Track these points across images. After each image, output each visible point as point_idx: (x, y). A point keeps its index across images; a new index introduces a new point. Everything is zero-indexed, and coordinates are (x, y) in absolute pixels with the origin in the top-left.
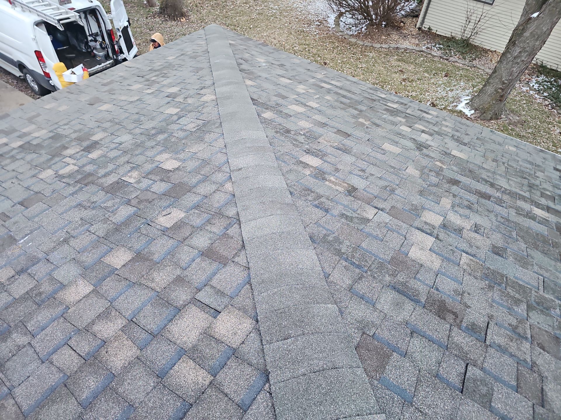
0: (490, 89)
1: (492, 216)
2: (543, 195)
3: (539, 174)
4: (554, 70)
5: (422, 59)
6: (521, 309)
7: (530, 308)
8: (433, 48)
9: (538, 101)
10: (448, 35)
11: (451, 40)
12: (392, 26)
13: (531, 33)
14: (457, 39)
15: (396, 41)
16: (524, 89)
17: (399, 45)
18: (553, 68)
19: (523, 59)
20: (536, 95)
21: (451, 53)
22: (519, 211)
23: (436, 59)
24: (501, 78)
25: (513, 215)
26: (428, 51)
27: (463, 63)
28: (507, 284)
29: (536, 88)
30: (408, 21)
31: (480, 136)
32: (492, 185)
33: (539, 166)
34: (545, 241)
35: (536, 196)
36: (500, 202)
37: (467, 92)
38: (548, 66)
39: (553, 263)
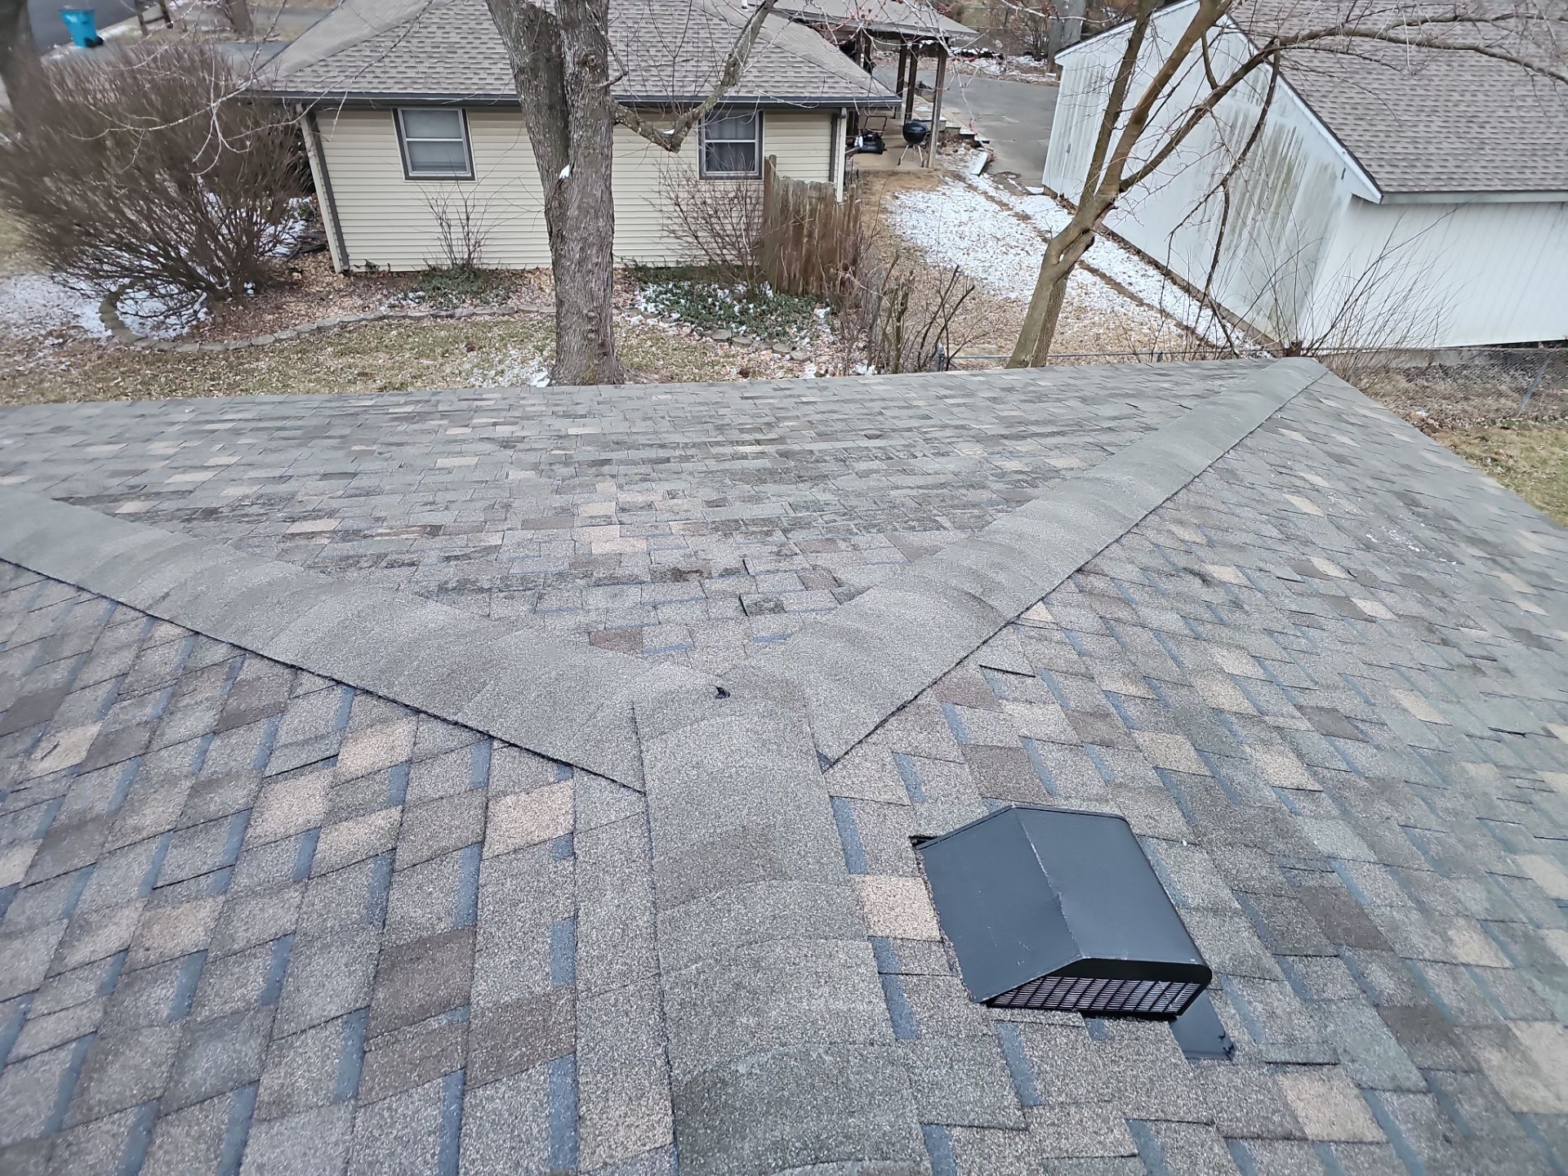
0: (573, 341)
1: (683, 476)
2: (742, 431)
3: (722, 411)
4: (662, 268)
5: (394, 332)
6: (778, 536)
7: (785, 531)
8: (404, 303)
9: (671, 333)
10: (421, 266)
11: (432, 273)
12: (273, 287)
13: (579, 207)
14: (445, 268)
15: (306, 315)
16: (635, 320)
17: (319, 322)
18: (660, 265)
19: (595, 260)
20: (661, 324)
21: (450, 301)
22: (718, 458)
23: (426, 323)
24: (580, 312)
25: (713, 465)
26: (397, 312)
27: (489, 311)
28: (745, 524)
29: (653, 310)
30: (308, 263)
31: (601, 399)
32: (662, 446)
33: (717, 403)
34: (772, 472)
35: (735, 435)
36: (686, 459)
37: (535, 363)
38: (650, 265)
39: (794, 486)
